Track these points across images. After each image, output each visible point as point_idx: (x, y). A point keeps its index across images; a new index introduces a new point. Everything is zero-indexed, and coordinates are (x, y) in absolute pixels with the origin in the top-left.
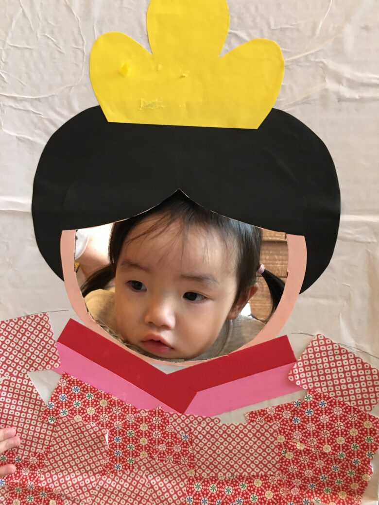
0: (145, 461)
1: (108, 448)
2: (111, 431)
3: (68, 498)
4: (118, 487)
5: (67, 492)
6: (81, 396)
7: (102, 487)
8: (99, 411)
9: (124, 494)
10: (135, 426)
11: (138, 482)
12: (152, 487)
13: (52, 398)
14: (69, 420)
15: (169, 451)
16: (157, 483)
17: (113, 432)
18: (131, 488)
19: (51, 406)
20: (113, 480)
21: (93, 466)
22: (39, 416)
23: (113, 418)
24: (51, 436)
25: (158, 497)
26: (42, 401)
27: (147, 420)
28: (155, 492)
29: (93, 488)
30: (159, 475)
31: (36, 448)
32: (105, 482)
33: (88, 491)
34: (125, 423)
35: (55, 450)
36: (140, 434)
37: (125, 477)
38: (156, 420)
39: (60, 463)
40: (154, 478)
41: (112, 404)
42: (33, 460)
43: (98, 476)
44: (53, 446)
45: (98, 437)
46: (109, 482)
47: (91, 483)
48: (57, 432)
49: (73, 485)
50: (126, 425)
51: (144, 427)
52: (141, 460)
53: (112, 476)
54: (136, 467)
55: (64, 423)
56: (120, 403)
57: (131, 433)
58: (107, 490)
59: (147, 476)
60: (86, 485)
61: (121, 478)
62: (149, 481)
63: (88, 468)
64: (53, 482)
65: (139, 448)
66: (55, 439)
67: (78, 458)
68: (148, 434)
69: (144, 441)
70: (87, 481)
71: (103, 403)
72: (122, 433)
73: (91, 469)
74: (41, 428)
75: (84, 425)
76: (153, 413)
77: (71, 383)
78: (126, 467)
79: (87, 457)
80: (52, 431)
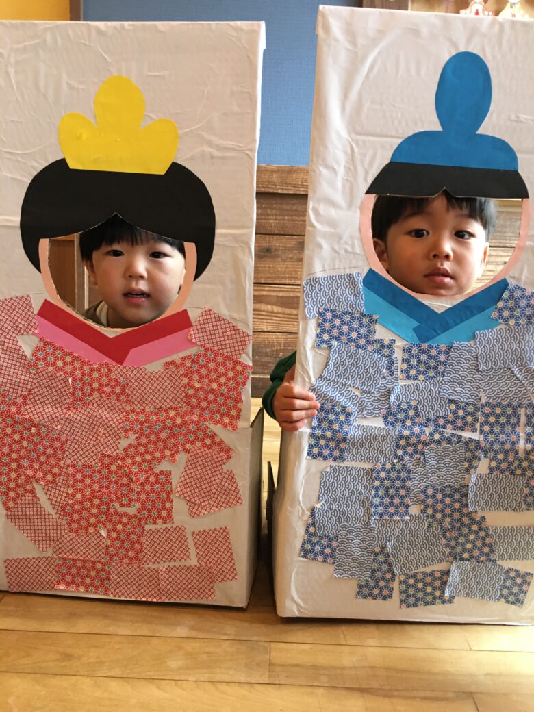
0: (97, 400)
1: (71, 390)
2: (74, 378)
3: (45, 426)
4: (79, 418)
5: (43, 421)
6: (53, 354)
7: (67, 418)
8: (66, 364)
9: (83, 422)
10: (90, 375)
11: (92, 414)
12: (102, 417)
13: (33, 355)
14: (44, 370)
15: (113, 392)
16: (105, 415)
17: (75, 380)
18: (87, 419)
19: (32, 359)
20: (75, 413)
21: (61, 404)
22: (24, 367)
23: (75, 369)
24: (32, 382)
25: (106, 424)
26: (26, 356)
27: (98, 370)
28: (104, 420)
29: (62, 419)
30: (106, 410)
31: (22, 391)
32: (69, 415)
33: (58, 421)
34: (83, 373)
35: (35, 393)
36: (93, 380)
37: (83, 411)
38: (104, 370)
39: (38, 402)
40: (103, 412)
41: (74, 358)
42: (20, 400)
43: (65, 411)
44: (33, 389)
45: (64, 382)
46: (72, 414)
47: (60, 415)
48: (36, 379)
49: (48, 417)
50: (83, 374)
51: (95, 375)
52: (94, 399)
53: (74, 411)
54: (91, 404)
55: (41, 372)
56: (80, 358)
57: (87, 379)
58: (71, 420)
59: (98, 411)
60: (56, 417)
61: (80, 412)
62: (100, 414)
63: (58, 406)
64: (33, 415)
65: (93, 390)
66: (35, 384)
67: (51, 398)
68: (98, 380)
69: (96, 385)
70: (57, 414)
71: (68, 359)
72: (81, 379)
73: (60, 406)
74: (25, 376)
75: (55, 374)
76: (101, 365)
77: (46, 344)
78: (84, 404)
79: (57, 397)
80: (33, 379)
